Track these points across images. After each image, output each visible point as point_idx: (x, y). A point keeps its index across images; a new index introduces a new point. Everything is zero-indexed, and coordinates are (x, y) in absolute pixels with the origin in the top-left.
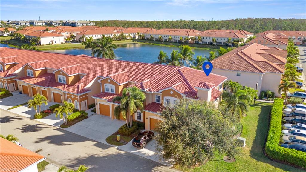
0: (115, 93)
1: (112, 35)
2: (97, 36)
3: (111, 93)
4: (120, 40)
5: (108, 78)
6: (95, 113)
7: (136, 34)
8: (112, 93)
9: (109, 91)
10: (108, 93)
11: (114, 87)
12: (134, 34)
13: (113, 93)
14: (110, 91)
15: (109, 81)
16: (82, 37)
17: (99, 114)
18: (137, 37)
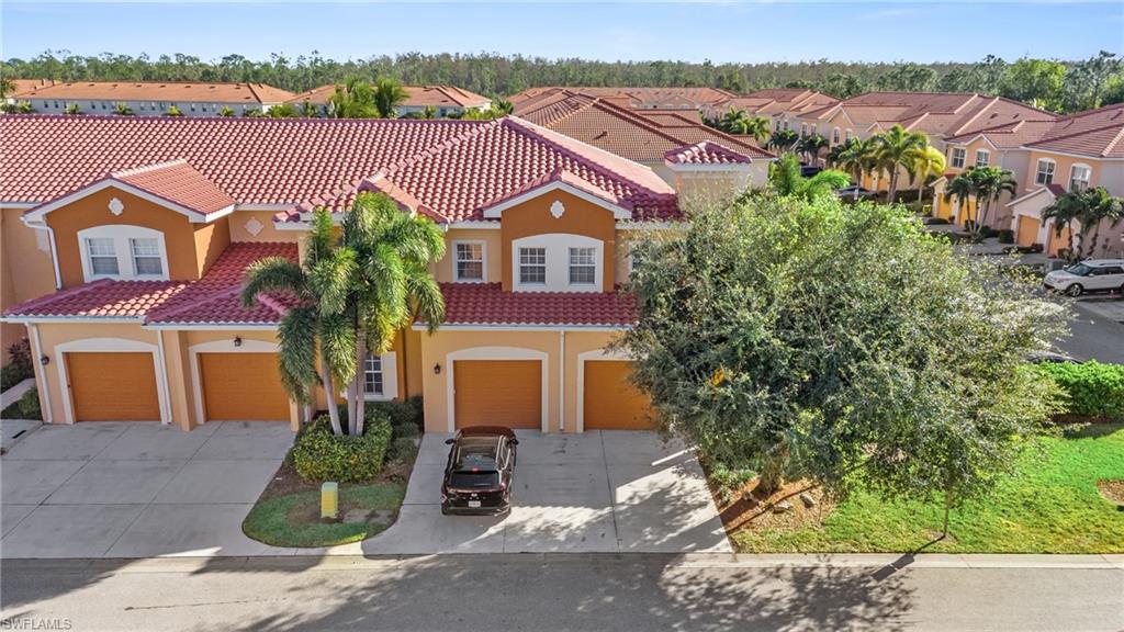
0: (165, 276)
3: (140, 283)
5: (112, 192)
6: (38, 422)
8: (145, 278)
9: (117, 273)
10: (113, 283)
11: (154, 242)
13: (154, 278)
14: (127, 272)
15: (116, 207)
17: (69, 418)
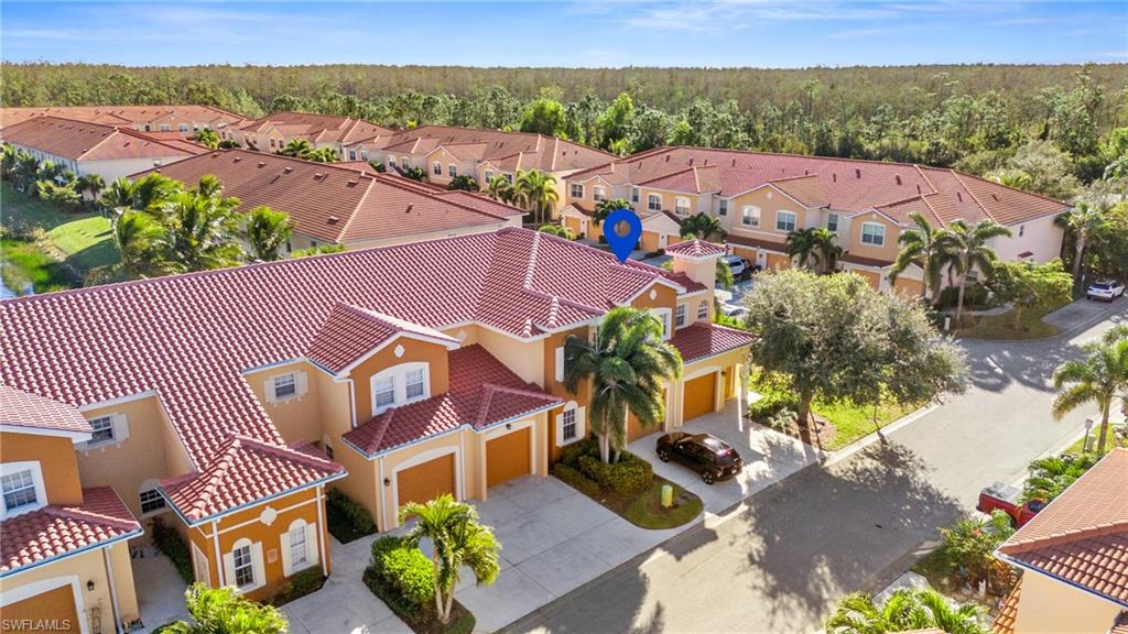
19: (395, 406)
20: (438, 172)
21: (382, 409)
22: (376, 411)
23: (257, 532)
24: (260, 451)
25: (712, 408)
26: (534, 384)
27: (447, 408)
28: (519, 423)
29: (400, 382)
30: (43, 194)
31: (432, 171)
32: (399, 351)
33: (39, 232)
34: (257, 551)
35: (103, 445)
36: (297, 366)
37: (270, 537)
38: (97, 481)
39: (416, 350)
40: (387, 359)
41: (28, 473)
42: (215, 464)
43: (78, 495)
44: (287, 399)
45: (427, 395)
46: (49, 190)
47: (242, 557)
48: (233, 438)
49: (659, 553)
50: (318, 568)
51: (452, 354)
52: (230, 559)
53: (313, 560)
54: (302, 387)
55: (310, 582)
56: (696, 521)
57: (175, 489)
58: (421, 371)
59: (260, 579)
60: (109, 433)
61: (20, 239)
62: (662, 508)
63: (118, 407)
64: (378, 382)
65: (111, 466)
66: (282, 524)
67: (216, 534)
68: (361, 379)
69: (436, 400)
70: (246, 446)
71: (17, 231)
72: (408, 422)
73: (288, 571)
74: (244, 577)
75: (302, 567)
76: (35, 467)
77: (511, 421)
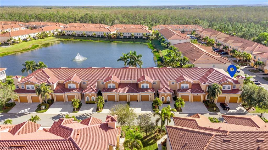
1: (36, 34)
2: (22, 36)
4: (43, 38)
7: (54, 31)
12: (53, 31)
16: (9, 39)
18: (55, 33)
19: (184, 88)
20: (230, 48)
21: (182, 88)
22: (181, 88)
23: (165, 96)
24: (167, 89)
25: (237, 102)
26: (203, 90)
27: (190, 90)
28: (199, 94)
29: (185, 86)
30: (162, 45)
31: (229, 47)
32: (185, 82)
33: (160, 51)
34: (164, 98)
35: (155, 84)
36: (174, 81)
37: (166, 97)
38: (154, 87)
39: (187, 82)
40: (183, 83)
41: (148, 85)
42: (162, 88)
43: (151, 88)
44: (173, 84)
45: (188, 88)
46: (163, 44)
47: (163, 98)
48: (165, 87)
49: (208, 114)
50: (170, 102)
51: (192, 84)
52: (162, 98)
53: (170, 101)
54: (175, 84)
55: (169, 103)
56: (217, 113)
57: (159, 90)
58: (188, 85)
59: (164, 101)
60: (155, 83)
61: (157, 52)
62: (214, 110)
63: (157, 81)
64: (182, 85)
65: (155, 86)
66: (167, 96)
67: (161, 95)
68: (180, 84)
69: (189, 89)
70: (166, 88)
71: (157, 50)
72: (184, 90)
73: (167, 101)
74: (163, 100)
75: (168, 101)
76: (148, 84)
77: (198, 94)
